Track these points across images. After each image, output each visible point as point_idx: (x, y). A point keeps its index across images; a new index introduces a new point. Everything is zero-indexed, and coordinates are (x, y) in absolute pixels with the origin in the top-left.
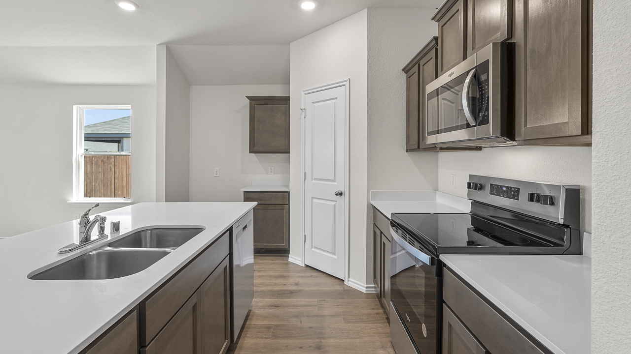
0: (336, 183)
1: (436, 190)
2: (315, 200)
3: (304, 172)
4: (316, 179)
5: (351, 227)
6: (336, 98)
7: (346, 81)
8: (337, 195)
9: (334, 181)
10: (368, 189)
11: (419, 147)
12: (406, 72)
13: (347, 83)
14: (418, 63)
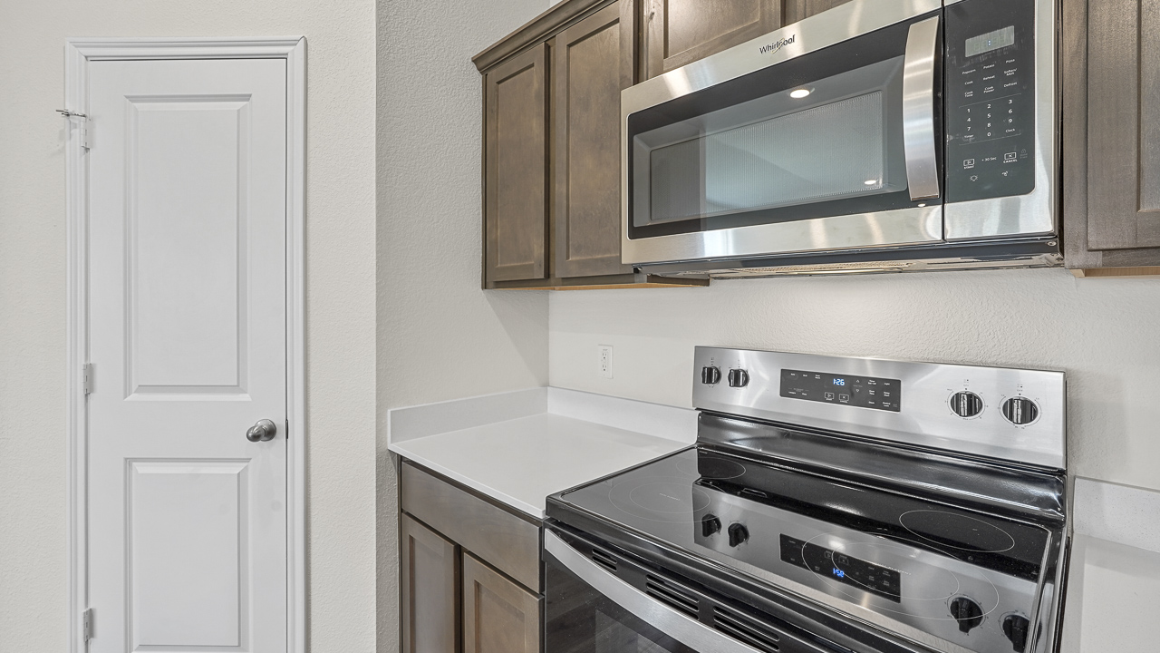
0: (245, 397)
1: (546, 385)
2: (140, 468)
3: (81, 362)
4: (143, 388)
5: (313, 541)
6: (247, 97)
7: (293, 43)
8: (255, 438)
9: (237, 388)
10: (378, 407)
11: (548, 275)
12: (484, 71)
13: (296, 53)
14: (547, 39)
